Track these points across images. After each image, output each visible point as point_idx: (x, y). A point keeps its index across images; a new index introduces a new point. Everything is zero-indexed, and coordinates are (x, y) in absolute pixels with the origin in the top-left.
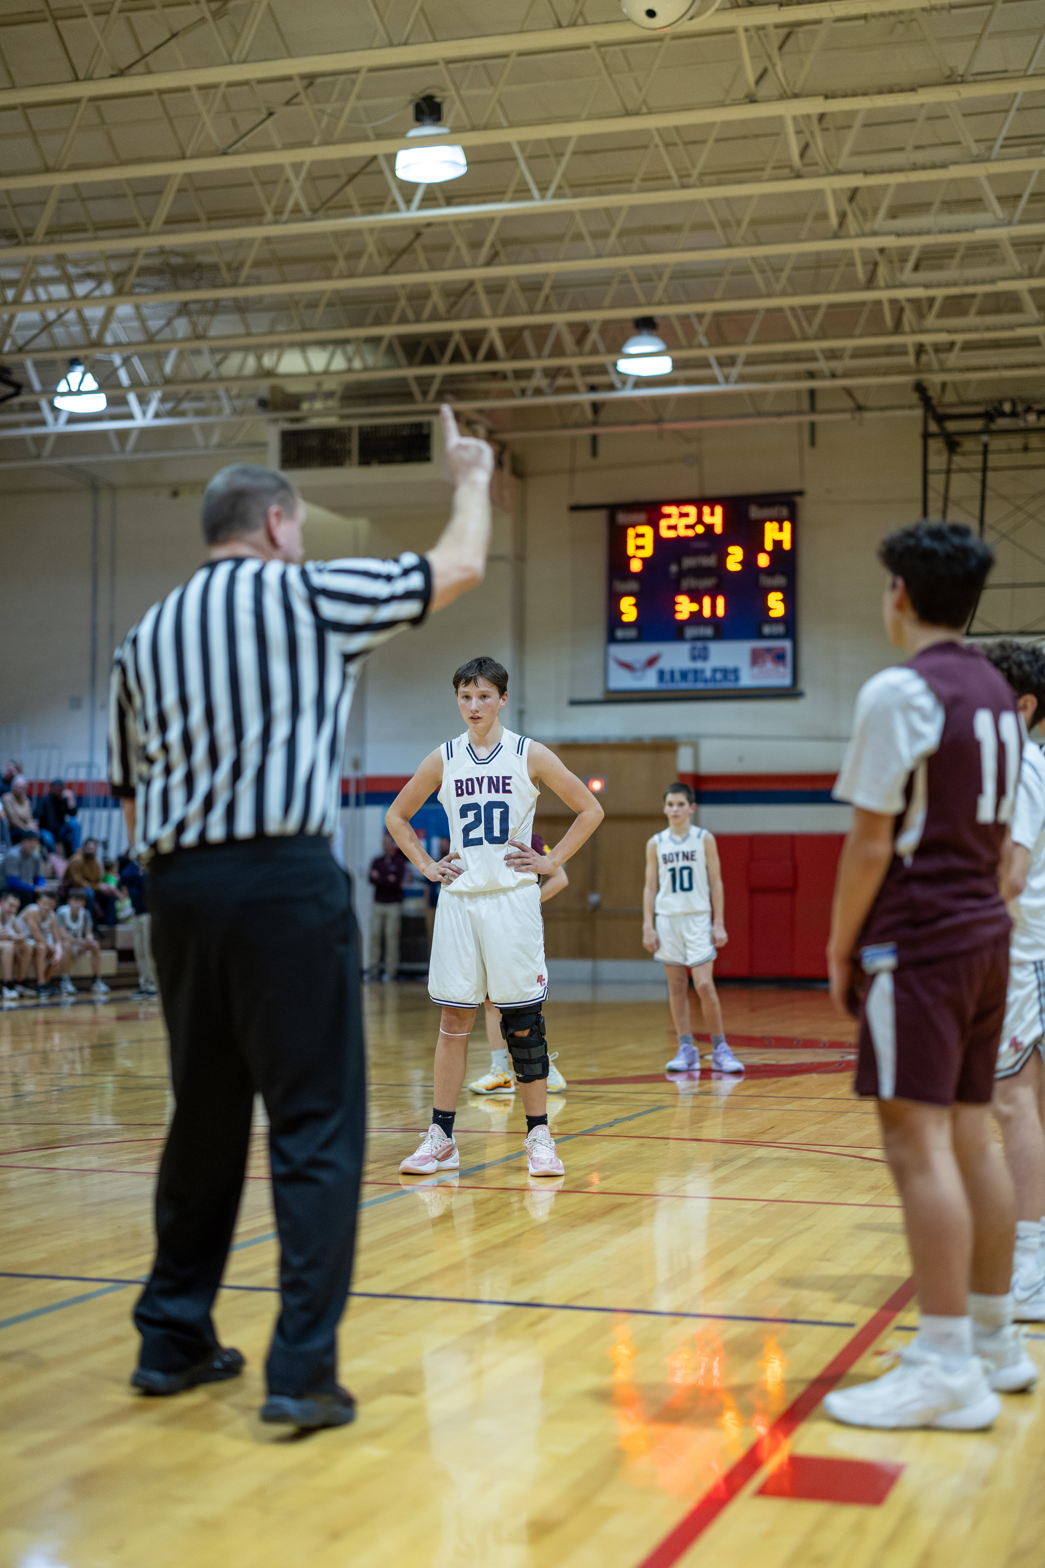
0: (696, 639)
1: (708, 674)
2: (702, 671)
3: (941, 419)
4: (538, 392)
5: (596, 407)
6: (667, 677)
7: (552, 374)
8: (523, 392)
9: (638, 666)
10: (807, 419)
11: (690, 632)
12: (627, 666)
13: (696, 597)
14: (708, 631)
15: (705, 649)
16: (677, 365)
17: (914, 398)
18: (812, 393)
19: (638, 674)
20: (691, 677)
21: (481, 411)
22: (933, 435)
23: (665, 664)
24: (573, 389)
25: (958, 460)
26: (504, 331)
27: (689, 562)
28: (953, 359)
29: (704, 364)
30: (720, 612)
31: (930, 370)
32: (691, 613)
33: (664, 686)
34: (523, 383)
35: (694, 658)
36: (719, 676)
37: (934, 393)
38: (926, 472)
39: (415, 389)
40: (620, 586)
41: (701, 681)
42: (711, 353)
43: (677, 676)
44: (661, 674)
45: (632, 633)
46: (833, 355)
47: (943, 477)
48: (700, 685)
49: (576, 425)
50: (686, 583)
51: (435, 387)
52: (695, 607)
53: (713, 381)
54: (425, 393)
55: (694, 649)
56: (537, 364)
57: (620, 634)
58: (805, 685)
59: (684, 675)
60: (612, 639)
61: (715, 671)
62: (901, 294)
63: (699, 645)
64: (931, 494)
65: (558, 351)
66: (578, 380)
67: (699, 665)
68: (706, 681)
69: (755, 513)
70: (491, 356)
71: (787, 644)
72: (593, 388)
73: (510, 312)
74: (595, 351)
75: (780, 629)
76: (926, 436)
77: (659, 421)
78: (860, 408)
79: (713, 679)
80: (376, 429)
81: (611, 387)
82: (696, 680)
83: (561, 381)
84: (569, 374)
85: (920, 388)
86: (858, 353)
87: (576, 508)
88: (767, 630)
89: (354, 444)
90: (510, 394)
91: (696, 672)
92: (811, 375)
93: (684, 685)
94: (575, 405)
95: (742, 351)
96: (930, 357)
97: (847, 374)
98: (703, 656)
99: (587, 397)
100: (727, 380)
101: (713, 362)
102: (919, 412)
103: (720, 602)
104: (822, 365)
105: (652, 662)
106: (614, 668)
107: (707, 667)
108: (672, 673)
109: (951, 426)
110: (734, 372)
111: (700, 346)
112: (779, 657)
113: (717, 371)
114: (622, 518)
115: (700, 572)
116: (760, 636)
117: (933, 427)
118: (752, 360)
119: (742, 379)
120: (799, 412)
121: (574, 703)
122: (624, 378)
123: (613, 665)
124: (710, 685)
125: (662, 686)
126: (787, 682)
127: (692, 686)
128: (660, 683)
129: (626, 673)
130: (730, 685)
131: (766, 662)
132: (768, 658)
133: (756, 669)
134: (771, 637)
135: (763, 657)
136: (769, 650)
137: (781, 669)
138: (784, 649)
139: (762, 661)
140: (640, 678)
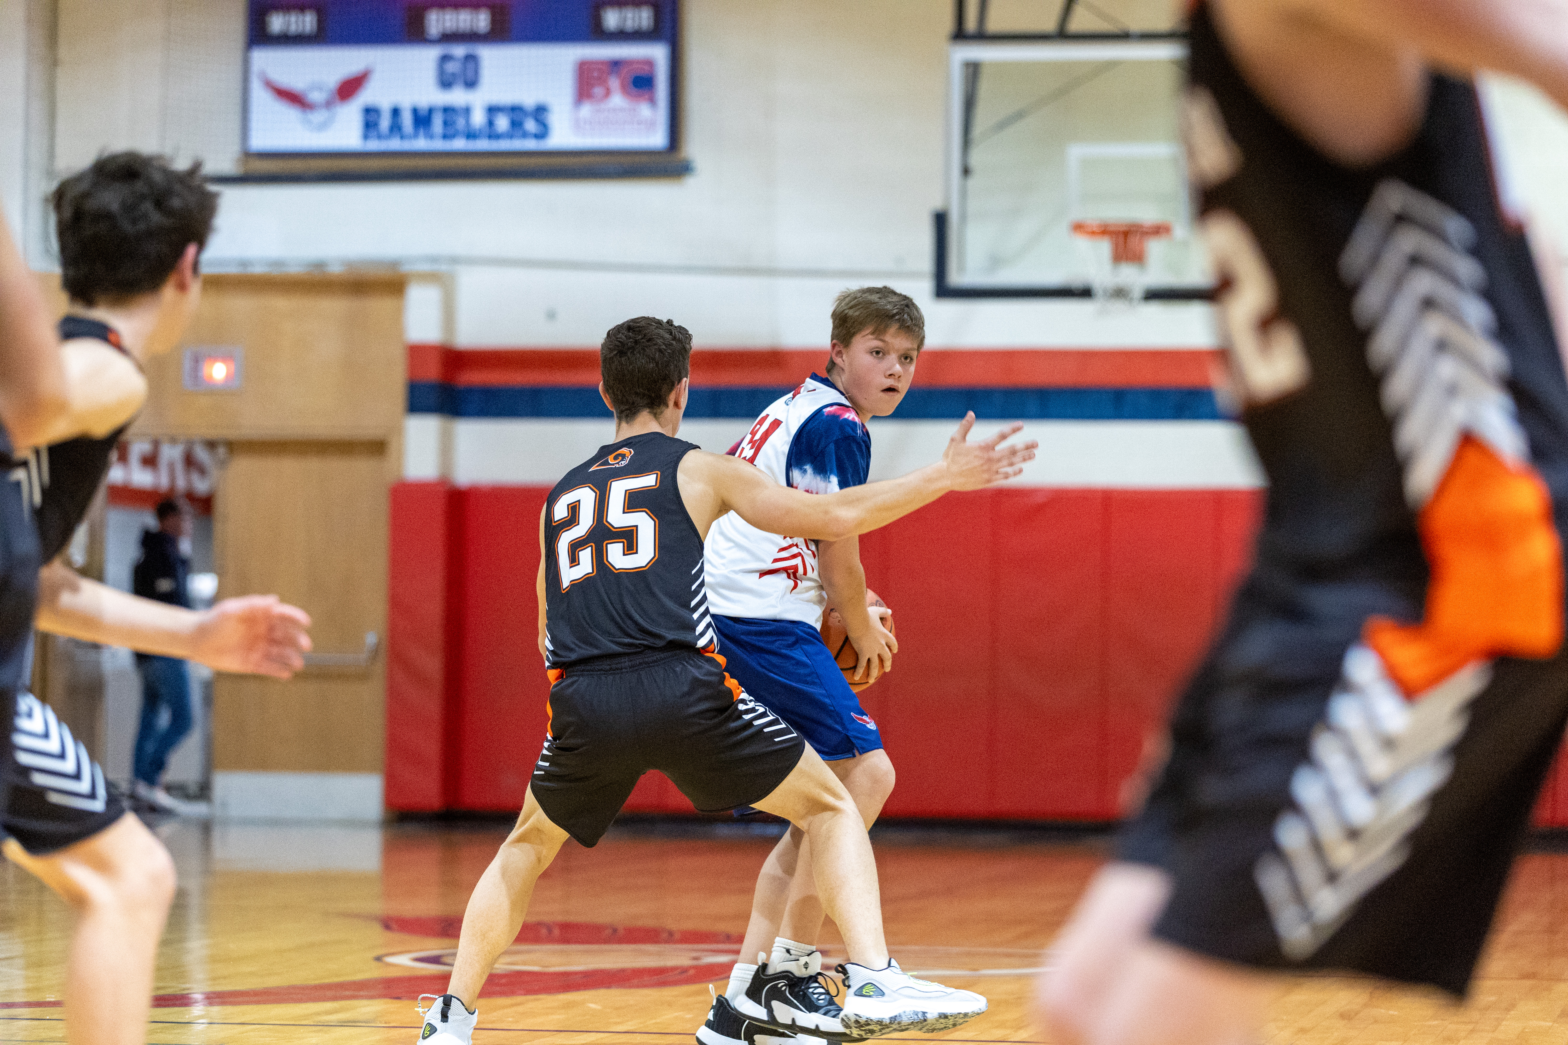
1: (478, 118)
2: (464, 112)
6: (385, 123)
9: (316, 96)
12: (293, 98)
15: (471, 59)
19: (317, 117)
20: (437, 124)
23: (378, 94)
33: (377, 144)
35: (446, 83)
36: (502, 123)
41: (461, 134)
44: (371, 116)
48: (459, 144)
55: (446, 59)
58: (697, 148)
59: (422, 119)
60: (258, 36)
61: (492, 110)
63: (459, 51)
67: (457, 97)
68: (471, 134)
71: (656, 54)
79: (489, 131)
82: (449, 132)
91: (448, 110)
93: (421, 144)
98: (466, 76)
105: (349, 89)
106: (262, 102)
107: (475, 102)
108: (395, 114)
112: (638, 82)
123: (260, 96)
124: (483, 145)
125: (374, 145)
126: (657, 139)
127: (439, 145)
128: (366, 137)
129: (290, 113)
130: (530, 144)
131: (608, 93)
132: (614, 83)
133: (586, 110)
134: (622, 36)
135: (602, 81)
136: (616, 65)
137: (644, 110)
138: (650, 63)
139: (598, 91)
140: (323, 127)
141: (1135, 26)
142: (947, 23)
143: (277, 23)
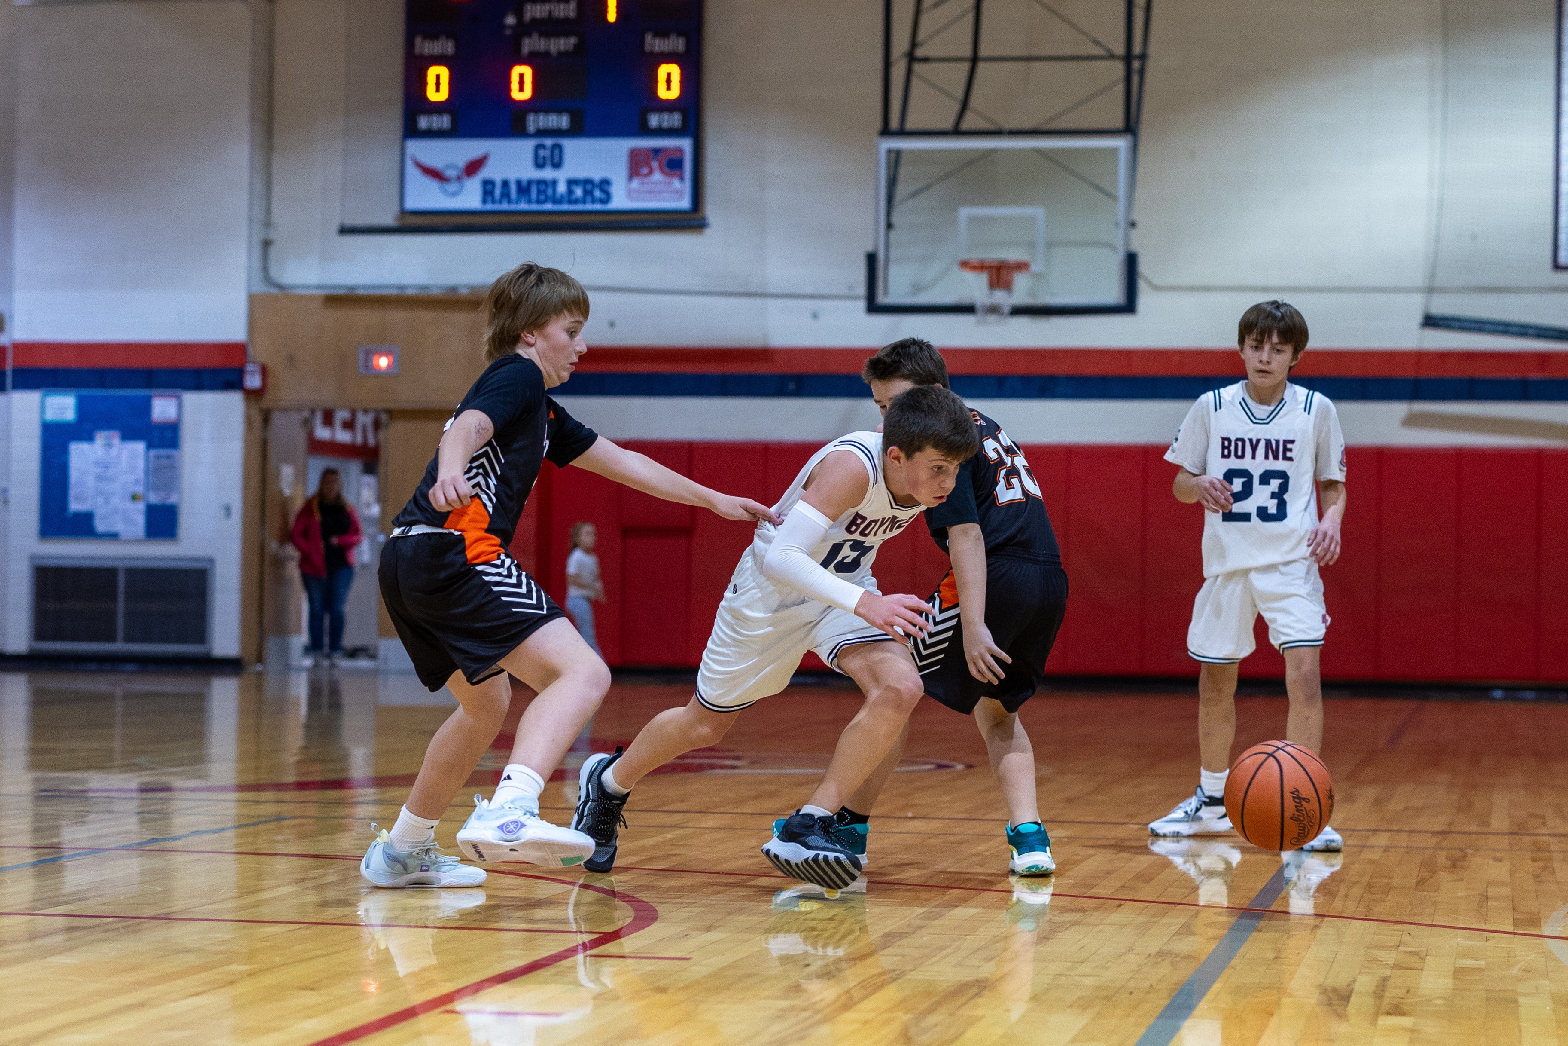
0: (542, 133)
1: (562, 188)
2: (552, 184)
6: (498, 192)
9: (450, 173)
11: (534, 122)
12: (434, 174)
14: (563, 121)
15: (558, 147)
19: (452, 187)
20: (534, 192)
23: (491, 171)
27: (533, 11)
33: (492, 206)
35: (539, 164)
36: (579, 192)
40: (425, 49)
41: (550, 199)
43: (513, 191)
44: (488, 187)
45: (442, 121)
48: (549, 206)
50: (530, 44)
55: (539, 149)
57: (423, 121)
58: (711, 209)
59: (524, 189)
60: (411, 131)
61: (571, 183)
63: (548, 142)
67: (548, 174)
68: (557, 199)
71: (685, 144)
75: (674, 120)
79: (569, 197)
82: (542, 198)
88: (654, 121)
91: (541, 185)
93: (523, 206)
98: (554, 159)
105: (473, 167)
106: (414, 177)
107: (561, 177)
108: (505, 186)
112: (673, 165)
115: (552, 27)
116: (645, 131)
121: (346, 231)
123: (412, 172)
124: (565, 207)
125: (489, 207)
126: (685, 203)
127: (535, 207)
128: (484, 201)
129: (433, 185)
130: (598, 207)
131: (651, 172)
132: (655, 164)
133: (635, 184)
134: (661, 132)
135: (648, 164)
136: (656, 151)
137: (676, 184)
138: (680, 150)
139: (645, 170)
140: (454, 194)
141: (1007, 125)
142: (878, 124)
143: (423, 122)
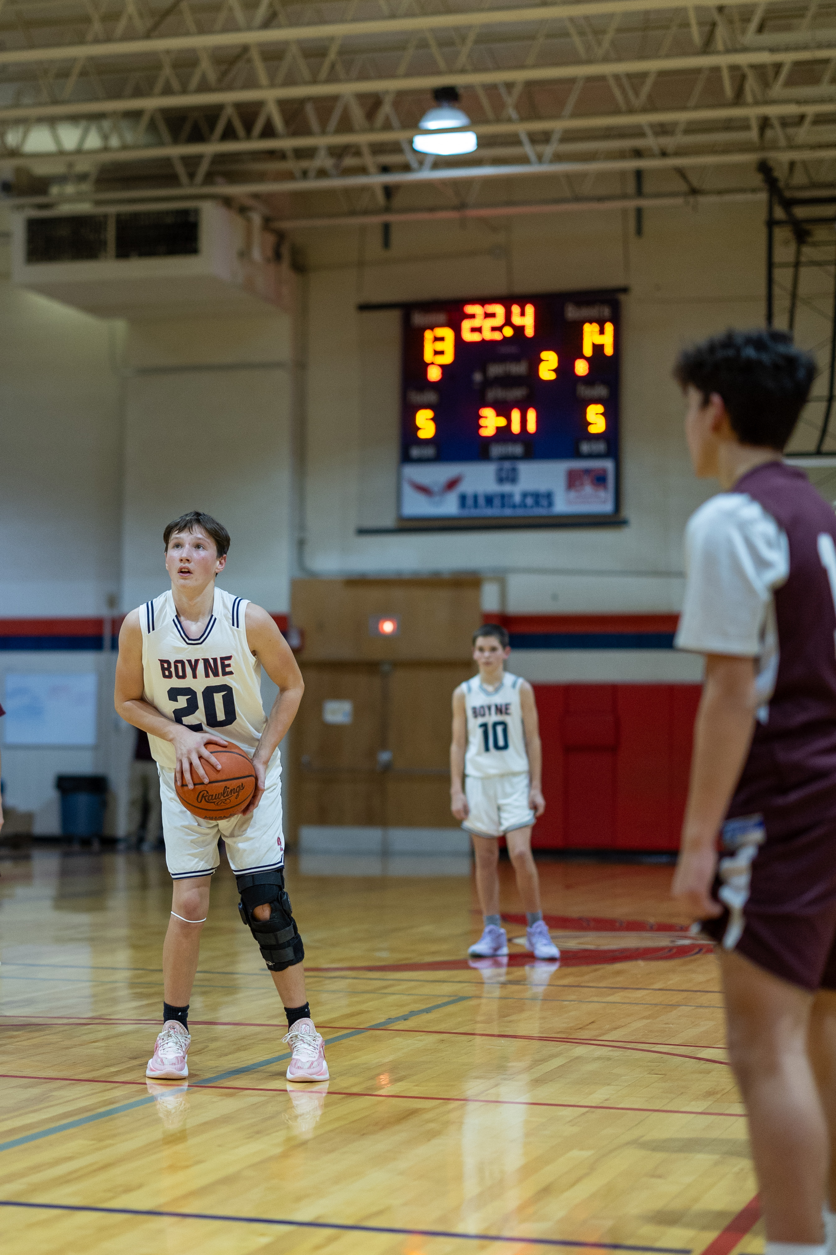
0: (504, 458)
1: (517, 499)
2: (511, 496)
3: (788, 204)
4: (322, 173)
5: (389, 191)
6: (470, 502)
7: (338, 152)
8: (305, 174)
9: (436, 489)
10: (632, 204)
11: (496, 450)
12: (424, 490)
13: (503, 411)
14: (517, 449)
15: (514, 470)
16: (482, 142)
17: (757, 180)
18: (639, 174)
19: (437, 499)
20: (497, 502)
21: (256, 196)
22: (779, 223)
23: (467, 487)
24: (363, 170)
25: (808, 251)
26: (282, 104)
27: (495, 370)
28: (803, 134)
29: (514, 140)
30: (532, 427)
31: (775, 147)
32: (498, 428)
33: (466, 513)
34: (305, 164)
35: (501, 480)
36: (529, 501)
37: (780, 174)
38: (770, 265)
39: (180, 170)
40: (416, 397)
41: (509, 507)
42: (522, 129)
43: (481, 501)
44: (463, 499)
45: (430, 451)
46: (663, 130)
47: (790, 271)
48: (508, 512)
49: (366, 212)
50: (492, 394)
51: (204, 168)
52: (502, 422)
53: (524, 160)
54: (192, 176)
55: (500, 470)
56: (321, 141)
57: (415, 452)
58: (629, 511)
59: (489, 500)
60: (406, 458)
61: (525, 495)
62: (742, 59)
63: (507, 465)
64: (777, 291)
65: (345, 126)
66: (369, 160)
67: (507, 488)
68: (514, 506)
69: (572, 313)
70: (269, 132)
71: (608, 465)
72: (385, 169)
73: (290, 81)
74: (387, 127)
75: (601, 447)
76: (771, 223)
77: (462, 206)
78: (694, 192)
79: (524, 505)
80: (136, 216)
81: (406, 168)
82: (503, 506)
83: (349, 161)
84: (357, 152)
85: (764, 168)
86: (692, 128)
87: (364, 307)
88: (585, 448)
89: (111, 234)
90: (289, 176)
91: (503, 496)
92: (638, 153)
93: (489, 512)
94: (364, 189)
95: (557, 126)
96: (776, 133)
97: (679, 152)
98: (511, 477)
99: (378, 180)
100: (540, 159)
101: (524, 139)
102: (763, 196)
103: (532, 415)
104: (650, 142)
105: (452, 484)
106: (409, 493)
107: (516, 490)
108: (476, 497)
109: (801, 212)
110: (548, 150)
111: (509, 120)
112: (600, 479)
113: (528, 149)
114: (418, 319)
115: (507, 381)
116: (578, 455)
117: (779, 213)
118: (569, 137)
119: (558, 158)
120: (624, 196)
121: (363, 532)
122: (421, 157)
123: (407, 489)
124: (519, 512)
125: (464, 513)
126: (609, 508)
127: (498, 512)
128: (461, 509)
129: (421, 497)
130: (543, 512)
131: (584, 485)
132: (587, 480)
133: (572, 493)
134: (590, 456)
135: (581, 480)
136: (587, 471)
137: (602, 494)
138: (605, 470)
139: (579, 484)
140: (439, 504)
